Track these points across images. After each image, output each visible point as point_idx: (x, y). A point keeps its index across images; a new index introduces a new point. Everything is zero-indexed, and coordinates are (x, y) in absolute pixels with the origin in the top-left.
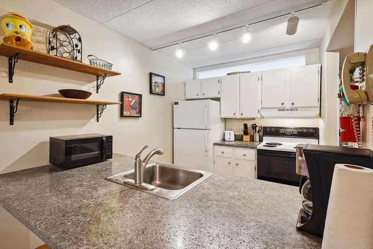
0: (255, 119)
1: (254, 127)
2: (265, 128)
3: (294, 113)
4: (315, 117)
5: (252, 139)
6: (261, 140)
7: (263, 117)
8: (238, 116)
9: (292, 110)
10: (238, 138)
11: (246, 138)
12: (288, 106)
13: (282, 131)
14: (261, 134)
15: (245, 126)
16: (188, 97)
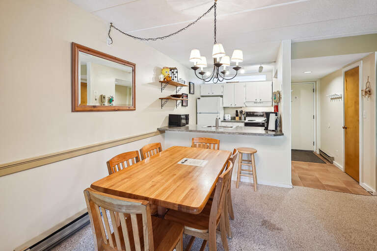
0: (241, 107)
1: (241, 112)
2: (247, 113)
3: (261, 105)
4: (270, 107)
5: (240, 118)
6: (245, 119)
7: (246, 107)
8: (233, 106)
9: (260, 103)
10: (233, 118)
11: (237, 118)
12: (258, 101)
13: (255, 114)
14: (245, 115)
15: (237, 111)
16: (202, 94)
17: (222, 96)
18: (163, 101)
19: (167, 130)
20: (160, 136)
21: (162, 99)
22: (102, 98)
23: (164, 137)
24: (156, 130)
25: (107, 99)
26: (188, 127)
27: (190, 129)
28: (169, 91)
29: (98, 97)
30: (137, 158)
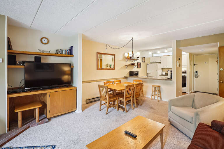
16: (151, 62)
17: (160, 63)
18: (127, 66)
19: (129, 77)
20: (125, 79)
21: (126, 65)
22: (107, 65)
23: (127, 80)
24: (123, 77)
25: (109, 65)
26: (138, 77)
27: (139, 77)
28: (129, 62)
29: (106, 65)
30: (112, 83)
